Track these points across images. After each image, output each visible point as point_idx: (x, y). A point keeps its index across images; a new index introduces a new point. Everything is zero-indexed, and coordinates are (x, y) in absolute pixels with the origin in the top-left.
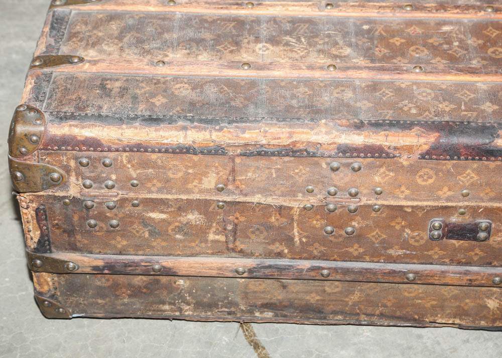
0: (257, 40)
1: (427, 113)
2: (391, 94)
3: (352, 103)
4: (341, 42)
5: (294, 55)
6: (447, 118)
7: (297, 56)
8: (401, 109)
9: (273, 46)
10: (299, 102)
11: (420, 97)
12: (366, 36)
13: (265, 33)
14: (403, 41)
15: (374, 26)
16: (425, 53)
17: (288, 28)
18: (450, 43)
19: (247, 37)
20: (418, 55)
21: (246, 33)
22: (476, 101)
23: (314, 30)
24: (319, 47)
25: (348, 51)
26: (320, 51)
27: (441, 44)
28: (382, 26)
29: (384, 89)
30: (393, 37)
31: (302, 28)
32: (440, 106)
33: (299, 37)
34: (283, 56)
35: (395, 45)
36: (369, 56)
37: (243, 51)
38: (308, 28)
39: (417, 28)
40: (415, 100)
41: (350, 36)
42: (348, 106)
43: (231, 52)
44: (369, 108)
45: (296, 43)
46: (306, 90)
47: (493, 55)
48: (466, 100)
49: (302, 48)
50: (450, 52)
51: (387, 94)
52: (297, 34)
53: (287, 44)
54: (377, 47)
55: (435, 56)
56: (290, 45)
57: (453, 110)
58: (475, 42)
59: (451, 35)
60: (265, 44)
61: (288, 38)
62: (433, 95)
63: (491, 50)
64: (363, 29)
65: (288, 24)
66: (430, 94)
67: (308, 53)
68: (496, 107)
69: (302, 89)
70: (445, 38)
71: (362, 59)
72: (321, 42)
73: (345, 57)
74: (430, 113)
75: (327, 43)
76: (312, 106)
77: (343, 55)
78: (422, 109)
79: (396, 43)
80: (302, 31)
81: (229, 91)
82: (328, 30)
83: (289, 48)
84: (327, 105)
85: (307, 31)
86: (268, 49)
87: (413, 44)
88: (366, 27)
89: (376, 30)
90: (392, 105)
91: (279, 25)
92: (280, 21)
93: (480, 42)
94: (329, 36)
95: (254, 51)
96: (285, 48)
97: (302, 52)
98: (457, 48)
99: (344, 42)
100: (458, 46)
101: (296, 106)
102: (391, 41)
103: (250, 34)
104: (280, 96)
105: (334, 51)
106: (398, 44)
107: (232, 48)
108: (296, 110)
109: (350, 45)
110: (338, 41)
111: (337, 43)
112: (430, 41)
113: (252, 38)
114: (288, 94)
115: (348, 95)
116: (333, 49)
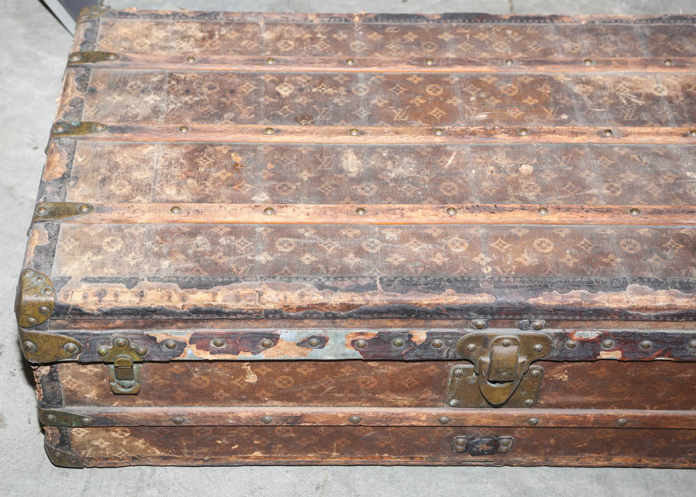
0: (670, 99)
1: (498, 30)
2: (530, 46)
3: (562, 38)
4: (586, 99)
5: (628, 84)
6: (482, 26)
7: (624, 83)
8: (520, 34)
9: (652, 94)
10: (609, 39)
11: (505, 44)
12: (562, 106)
13: (665, 108)
14: (525, 101)
15: (556, 119)
16: (503, 87)
17: (644, 114)
18: (479, 99)
19: (681, 103)
20: (509, 85)
21: (685, 108)
22: (457, 41)
23: (616, 112)
24: (605, 93)
25: (577, 89)
26: (604, 88)
27: (488, 97)
28: (548, 118)
29: (537, 51)
30: (535, 105)
31: (629, 114)
32: (487, 36)
33: (629, 104)
34: (638, 82)
35: (532, 96)
36: (556, 84)
37: (679, 88)
38: (624, 115)
39: (512, 115)
40: (509, 41)
41: (579, 106)
42: (565, 36)
43: (690, 86)
44: (547, 35)
45: (630, 97)
46: (606, 50)
47: (438, 86)
48: (465, 42)
49: (622, 92)
50: (479, 89)
51: (533, 46)
52: (632, 107)
53: (639, 96)
54: (549, 94)
55: (492, 85)
56: (635, 94)
57: (476, 34)
58: (455, 101)
59: (477, 109)
60: (660, 94)
61: (641, 103)
62: (494, 46)
63: (439, 93)
64: (567, 115)
65: (646, 119)
66: (496, 47)
67: (615, 87)
68: (440, 37)
69: (609, 50)
70: (484, 105)
71: (562, 81)
72: (606, 98)
73: (578, 83)
74: (496, 31)
75: (599, 97)
76: (596, 35)
77: (581, 85)
78: (502, 33)
79: (531, 99)
80: (629, 111)
81: (674, 47)
82: (602, 113)
83: (635, 91)
84: (584, 36)
85: (623, 111)
86: (655, 89)
87: (514, 98)
88: (565, 117)
89: (553, 113)
90: (529, 37)
91: (655, 118)
92: (655, 123)
93: (449, 102)
94: (600, 106)
95: (668, 87)
96: (639, 92)
97: (621, 88)
98: (472, 93)
99: (582, 100)
100: (471, 95)
101: (610, 35)
102: (537, 101)
103: (680, 106)
104: (626, 43)
105: (590, 88)
106: (529, 98)
107: (691, 90)
108: (609, 32)
109: (576, 95)
110: (588, 100)
111: (590, 97)
112: (498, 101)
113: (677, 102)
114: (621, 46)
115: (568, 45)
116: (591, 91)
